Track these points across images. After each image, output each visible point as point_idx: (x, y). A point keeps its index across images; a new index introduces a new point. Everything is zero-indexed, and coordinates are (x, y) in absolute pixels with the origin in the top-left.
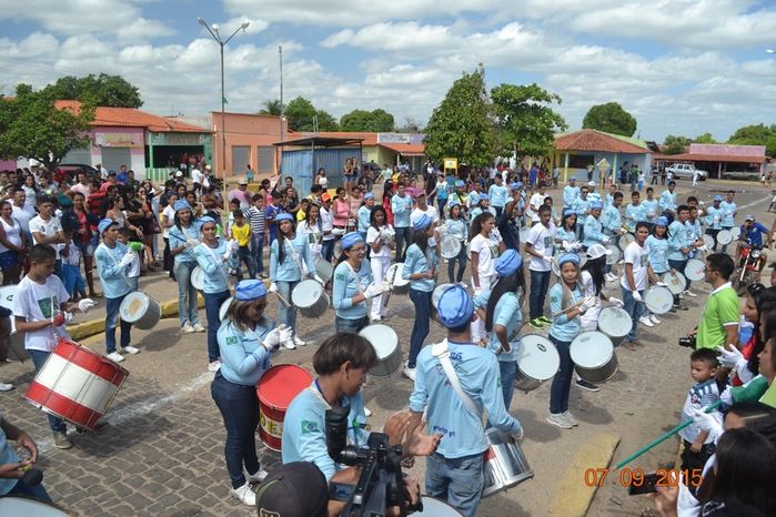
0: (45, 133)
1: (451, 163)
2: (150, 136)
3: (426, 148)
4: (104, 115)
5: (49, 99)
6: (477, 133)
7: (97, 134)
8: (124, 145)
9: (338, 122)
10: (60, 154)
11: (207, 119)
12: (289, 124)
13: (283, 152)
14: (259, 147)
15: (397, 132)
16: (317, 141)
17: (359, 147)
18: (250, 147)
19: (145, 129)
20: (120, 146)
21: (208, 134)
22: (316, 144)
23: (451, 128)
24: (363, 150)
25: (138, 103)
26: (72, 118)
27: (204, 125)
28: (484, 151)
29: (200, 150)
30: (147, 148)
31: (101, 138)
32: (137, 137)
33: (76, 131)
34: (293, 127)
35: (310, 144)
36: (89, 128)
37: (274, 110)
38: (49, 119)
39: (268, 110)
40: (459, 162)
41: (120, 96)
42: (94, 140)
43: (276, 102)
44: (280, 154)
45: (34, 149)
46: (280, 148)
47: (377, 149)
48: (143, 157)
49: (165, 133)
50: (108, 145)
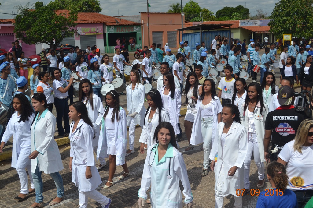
0: (51, 28)
1: (287, 37)
2: (106, 28)
3: (271, 29)
4: (82, 17)
5: (52, 9)
6: (305, 17)
7: (78, 28)
8: (92, 34)
9: (214, 15)
10: (59, 40)
11: (138, 17)
12: (185, 18)
13: (183, 35)
14: (168, 32)
15: (252, 19)
16: (204, 27)
17: (229, 29)
18: (162, 32)
19: (104, 24)
20: (90, 34)
21: (139, 25)
22: (202, 29)
23: (288, 15)
24: (232, 31)
25: (99, 10)
26: (65, 20)
27: (136, 21)
28: (309, 28)
29: (134, 34)
30: (105, 35)
31: (80, 30)
32: (99, 29)
33: (68, 27)
34: (188, 19)
35: (199, 29)
36: (74, 25)
37: (176, 10)
38: (53, 21)
39: (172, 10)
40: (292, 36)
41: (89, 6)
42: (76, 31)
43: (178, 5)
44: (181, 35)
45: (45, 37)
46: (181, 32)
47: (239, 30)
48: (102, 40)
49: (115, 26)
50: (84, 34)
